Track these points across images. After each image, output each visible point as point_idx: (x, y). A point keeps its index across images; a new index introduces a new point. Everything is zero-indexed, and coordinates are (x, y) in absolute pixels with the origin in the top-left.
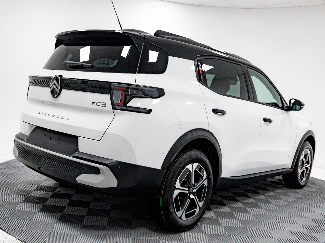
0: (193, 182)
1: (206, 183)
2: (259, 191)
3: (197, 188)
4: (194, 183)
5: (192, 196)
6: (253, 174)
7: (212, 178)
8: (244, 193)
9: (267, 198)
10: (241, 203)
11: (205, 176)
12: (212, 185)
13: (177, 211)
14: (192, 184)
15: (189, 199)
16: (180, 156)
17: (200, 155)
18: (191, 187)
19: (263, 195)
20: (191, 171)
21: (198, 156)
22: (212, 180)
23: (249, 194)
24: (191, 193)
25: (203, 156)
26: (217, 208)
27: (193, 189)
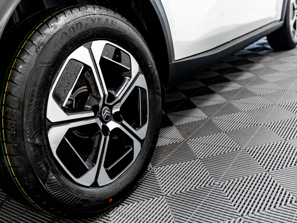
0: (103, 90)
1: (142, 82)
2: (240, 67)
3: (119, 101)
4: (107, 93)
5: (112, 125)
6: (232, 40)
7: (155, 67)
8: (218, 76)
9: (256, 75)
10: (220, 94)
11: (135, 67)
12: (158, 84)
13: (78, 177)
14: (102, 96)
15: (106, 135)
16: (38, 30)
17: (104, 18)
18: (104, 105)
19: (248, 71)
20: (90, 64)
21: (99, 19)
22: (156, 72)
23: (227, 76)
24: (108, 118)
25: (114, 20)
26: (182, 116)
27: (111, 108)
